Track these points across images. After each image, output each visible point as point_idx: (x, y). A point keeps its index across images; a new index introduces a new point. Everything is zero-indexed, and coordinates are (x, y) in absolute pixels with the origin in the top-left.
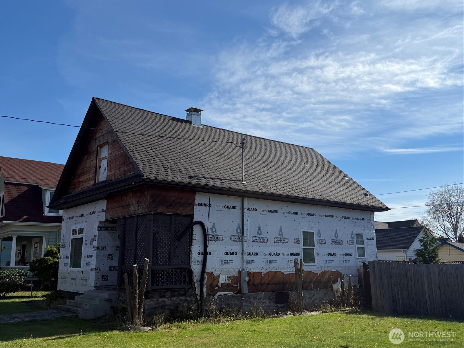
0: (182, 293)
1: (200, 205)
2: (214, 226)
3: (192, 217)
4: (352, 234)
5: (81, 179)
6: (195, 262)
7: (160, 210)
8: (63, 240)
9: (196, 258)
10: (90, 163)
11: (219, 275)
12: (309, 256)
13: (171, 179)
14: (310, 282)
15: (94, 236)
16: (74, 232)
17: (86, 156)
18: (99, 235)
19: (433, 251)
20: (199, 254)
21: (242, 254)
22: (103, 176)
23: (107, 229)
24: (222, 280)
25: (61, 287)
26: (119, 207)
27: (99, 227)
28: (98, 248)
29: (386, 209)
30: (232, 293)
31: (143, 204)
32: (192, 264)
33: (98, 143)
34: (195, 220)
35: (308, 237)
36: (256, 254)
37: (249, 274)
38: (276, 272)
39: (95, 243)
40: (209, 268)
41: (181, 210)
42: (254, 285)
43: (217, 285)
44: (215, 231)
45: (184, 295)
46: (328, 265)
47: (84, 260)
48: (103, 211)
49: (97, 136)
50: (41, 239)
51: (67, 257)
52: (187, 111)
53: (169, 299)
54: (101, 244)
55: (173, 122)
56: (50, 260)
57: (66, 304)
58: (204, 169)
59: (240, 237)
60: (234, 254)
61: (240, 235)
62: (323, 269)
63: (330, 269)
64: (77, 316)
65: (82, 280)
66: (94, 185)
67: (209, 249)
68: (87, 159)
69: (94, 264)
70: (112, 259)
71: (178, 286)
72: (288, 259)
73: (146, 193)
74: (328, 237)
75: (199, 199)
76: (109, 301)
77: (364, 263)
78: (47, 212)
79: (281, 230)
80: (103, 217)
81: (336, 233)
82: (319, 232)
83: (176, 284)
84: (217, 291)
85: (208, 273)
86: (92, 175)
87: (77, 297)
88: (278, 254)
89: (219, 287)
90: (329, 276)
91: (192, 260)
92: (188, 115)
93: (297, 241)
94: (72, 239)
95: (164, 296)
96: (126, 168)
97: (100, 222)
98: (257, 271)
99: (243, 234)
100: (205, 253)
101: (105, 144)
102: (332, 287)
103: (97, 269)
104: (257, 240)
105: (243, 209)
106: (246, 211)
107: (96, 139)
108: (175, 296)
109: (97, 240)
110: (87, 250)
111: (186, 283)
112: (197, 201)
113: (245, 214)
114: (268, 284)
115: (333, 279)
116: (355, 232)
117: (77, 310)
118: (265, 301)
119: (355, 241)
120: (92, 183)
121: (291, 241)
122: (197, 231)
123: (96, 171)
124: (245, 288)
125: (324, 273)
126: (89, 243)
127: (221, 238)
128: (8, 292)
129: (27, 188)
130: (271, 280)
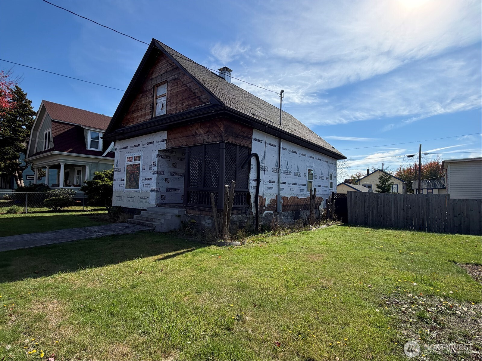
0: (244, 211)
1: (256, 140)
2: (263, 159)
3: (250, 149)
5: (135, 115)
6: (252, 187)
7: (230, 140)
8: (117, 166)
9: (252, 183)
10: (146, 100)
11: (266, 198)
15: (153, 162)
16: (130, 159)
17: (141, 95)
18: (158, 162)
19: (389, 185)
20: (254, 180)
21: (279, 182)
22: (160, 111)
23: (164, 157)
24: (267, 202)
25: (116, 203)
26: (183, 137)
27: (158, 155)
28: (158, 173)
29: (344, 158)
30: (272, 212)
31: (214, 133)
32: (250, 188)
33: (154, 82)
34: (252, 153)
36: (285, 183)
37: (282, 198)
38: (294, 197)
39: (155, 169)
40: (261, 193)
41: (244, 143)
42: (284, 206)
43: (264, 206)
44: (264, 163)
45: (245, 213)
46: (318, 193)
47: (142, 182)
48: (162, 141)
49: (154, 76)
50: (84, 167)
51: (123, 180)
52: (219, 70)
53: (236, 216)
54: (160, 170)
56: (99, 183)
57: (133, 218)
59: (278, 170)
60: (274, 182)
61: (278, 168)
63: (318, 196)
64: (154, 229)
65: (140, 198)
66: (151, 119)
67: (261, 178)
68: (142, 97)
69: (154, 186)
70: (169, 183)
71: (241, 206)
72: (300, 188)
73: (218, 124)
74: (319, 174)
76: (179, 216)
77: (333, 193)
78: (89, 148)
79: (298, 167)
80: (163, 146)
81: (322, 172)
82: (315, 170)
83: (237, 204)
84: (265, 210)
85: (260, 196)
86: (148, 111)
87: (142, 212)
88: (296, 184)
89: (266, 207)
90: (318, 200)
91: (250, 185)
93: (305, 176)
94: (128, 166)
96: (190, 102)
97: (159, 151)
98: (286, 196)
99: (279, 168)
100: (258, 180)
101: (164, 83)
102: (319, 208)
103: (157, 190)
105: (279, 148)
106: (281, 149)
107: (152, 79)
108: (239, 214)
109: (157, 166)
110: (146, 174)
111: (246, 204)
112: (254, 136)
113: (281, 152)
114: (291, 205)
115: (319, 203)
116: (329, 172)
117: (153, 224)
118: (288, 218)
119: (329, 177)
120: (149, 117)
121: (302, 175)
122: (253, 160)
123: (153, 107)
124: (280, 208)
126: (147, 168)
128: (63, 207)
129: (71, 127)
130: (292, 203)
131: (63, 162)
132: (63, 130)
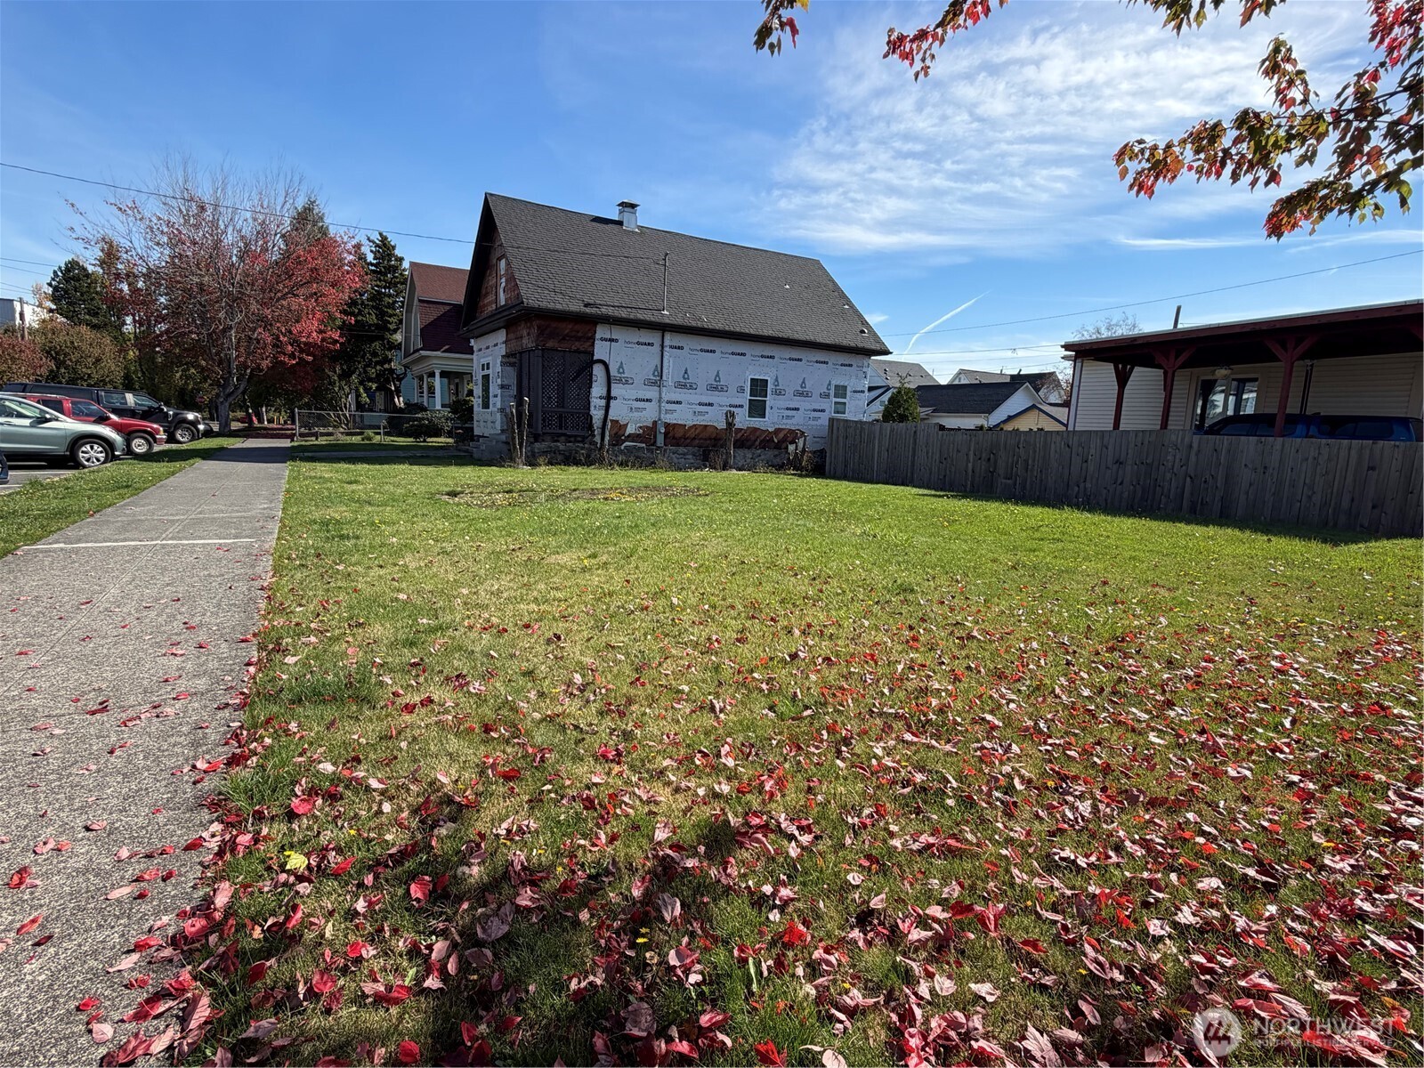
0: (579, 439)
1: (602, 339)
2: (621, 366)
3: (593, 355)
4: (829, 384)
5: (485, 302)
6: (595, 407)
7: (550, 344)
8: (476, 376)
9: (596, 402)
10: (492, 281)
11: (627, 424)
12: (757, 409)
13: (559, 307)
14: (756, 440)
15: (499, 373)
16: (483, 367)
17: (489, 271)
18: (501, 371)
20: (601, 398)
21: (660, 401)
22: (502, 301)
23: (509, 364)
24: (630, 430)
25: (476, 430)
26: (515, 338)
27: (501, 362)
28: (502, 387)
29: (887, 352)
30: (643, 445)
31: (531, 335)
32: (592, 408)
33: (497, 255)
34: (595, 358)
35: (759, 387)
36: (679, 403)
37: (667, 425)
38: (706, 426)
39: (500, 381)
40: (612, 415)
41: (576, 345)
42: (674, 438)
43: (624, 435)
44: (623, 373)
45: (582, 442)
46: (785, 421)
47: (492, 400)
48: (503, 343)
49: (496, 245)
51: (479, 398)
52: (619, 205)
54: (506, 383)
55: (594, 224)
58: (612, 294)
59: (658, 380)
60: (649, 400)
61: (658, 378)
62: (777, 427)
63: (788, 427)
65: (490, 422)
66: (495, 309)
67: (613, 394)
68: (489, 275)
69: (501, 405)
71: (575, 432)
72: (725, 411)
73: (533, 324)
74: (790, 386)
75: (601, 332)
79: (718, 375)
80: (504, 350)
81: (803, 382)
82: (777, 380)
83: (573, 430)
84: (624, 441)
85: (612, 421)
86: (493, 297)
87: (480, 439)
88: (711, 405)
89: (626, 437)
90: (786, 435)
91: (592, 404)
92: (621, 212)
93: (741, 390)
94: (482, 376)
95: (558, 441)
97: (503, 356)
98: (680, 422)
99: (661, 378)
100: (609, 398)
101: (502, 257)
102: (787, 448)
103: (502, 410)
104: (681, 386)
105: (662, 346)
106: (667, 349)
107: (495, 249)
108: (570, 442)
109: (501, 377)
110: (494, 389)
111: (585, 429)
112: (598, 336)
113: (665, 353)
114: (694, 438)
115: (790, 439)
116: (834, 383)
118: (687, 456)
119: (832, 392)
120: (494, 305)
121: (733, 390)
122: (598, 371)
123: (496, 290)
124: (660, 440)
125: (778, 431)
126: (495, 381)
127: (631, 381)
128: (431, 437)
129: (448, 308)
130: (699, 434)
131: (438, 368)
132: (435, 313)
